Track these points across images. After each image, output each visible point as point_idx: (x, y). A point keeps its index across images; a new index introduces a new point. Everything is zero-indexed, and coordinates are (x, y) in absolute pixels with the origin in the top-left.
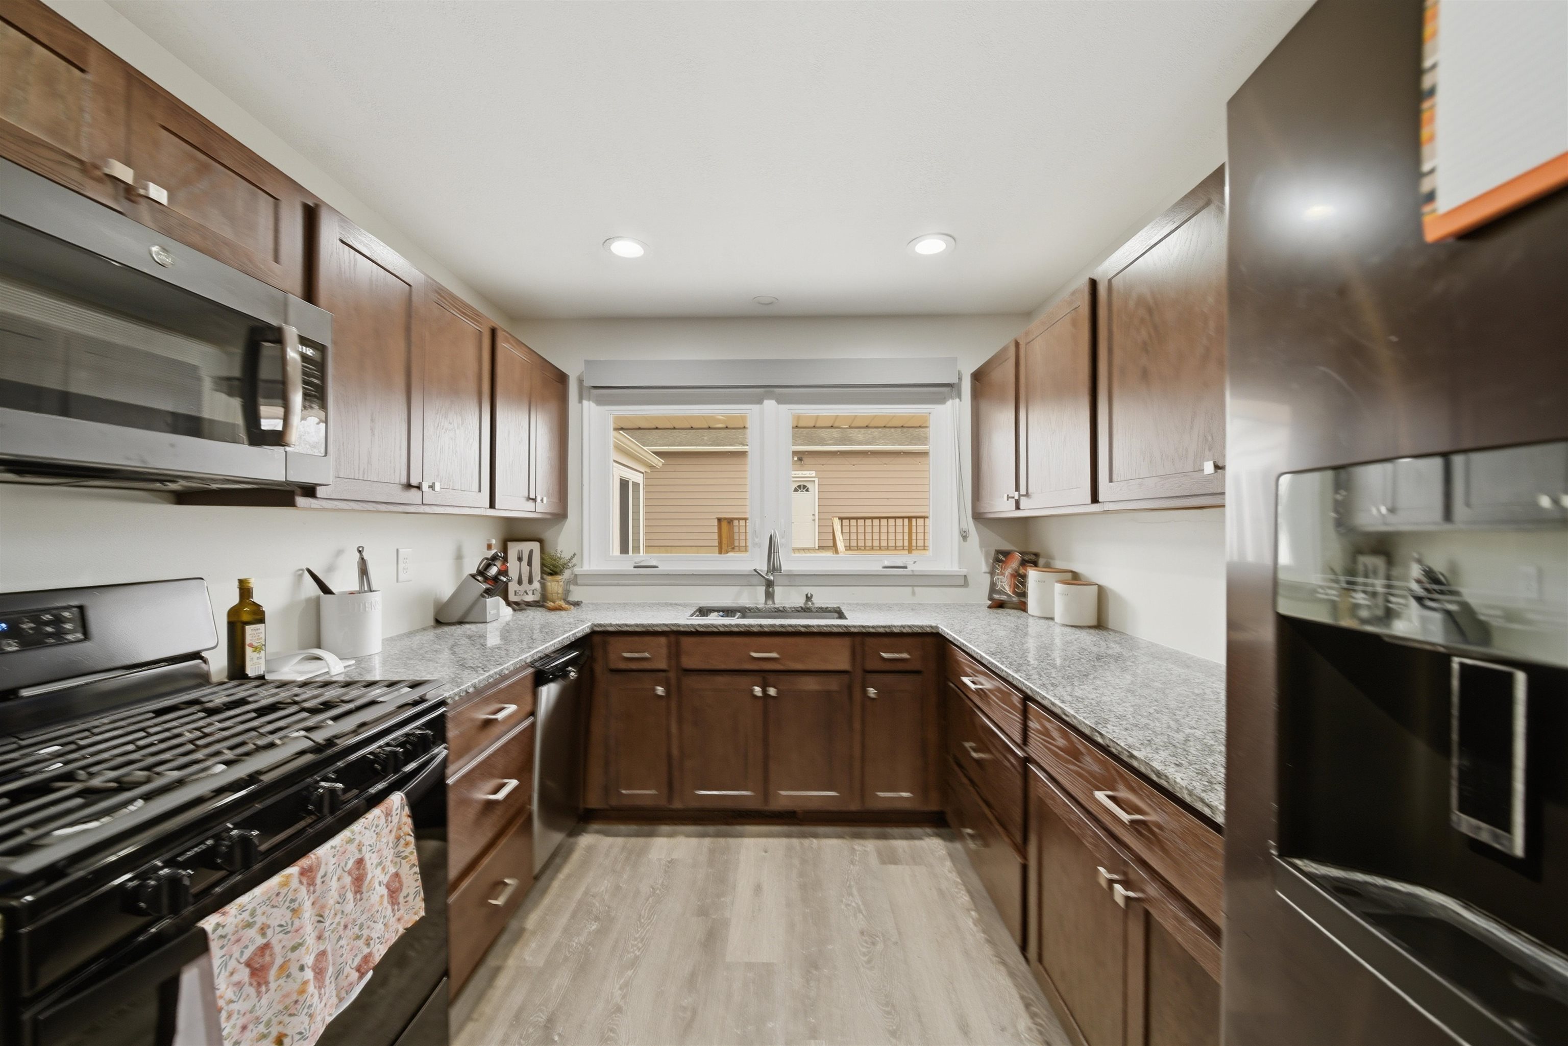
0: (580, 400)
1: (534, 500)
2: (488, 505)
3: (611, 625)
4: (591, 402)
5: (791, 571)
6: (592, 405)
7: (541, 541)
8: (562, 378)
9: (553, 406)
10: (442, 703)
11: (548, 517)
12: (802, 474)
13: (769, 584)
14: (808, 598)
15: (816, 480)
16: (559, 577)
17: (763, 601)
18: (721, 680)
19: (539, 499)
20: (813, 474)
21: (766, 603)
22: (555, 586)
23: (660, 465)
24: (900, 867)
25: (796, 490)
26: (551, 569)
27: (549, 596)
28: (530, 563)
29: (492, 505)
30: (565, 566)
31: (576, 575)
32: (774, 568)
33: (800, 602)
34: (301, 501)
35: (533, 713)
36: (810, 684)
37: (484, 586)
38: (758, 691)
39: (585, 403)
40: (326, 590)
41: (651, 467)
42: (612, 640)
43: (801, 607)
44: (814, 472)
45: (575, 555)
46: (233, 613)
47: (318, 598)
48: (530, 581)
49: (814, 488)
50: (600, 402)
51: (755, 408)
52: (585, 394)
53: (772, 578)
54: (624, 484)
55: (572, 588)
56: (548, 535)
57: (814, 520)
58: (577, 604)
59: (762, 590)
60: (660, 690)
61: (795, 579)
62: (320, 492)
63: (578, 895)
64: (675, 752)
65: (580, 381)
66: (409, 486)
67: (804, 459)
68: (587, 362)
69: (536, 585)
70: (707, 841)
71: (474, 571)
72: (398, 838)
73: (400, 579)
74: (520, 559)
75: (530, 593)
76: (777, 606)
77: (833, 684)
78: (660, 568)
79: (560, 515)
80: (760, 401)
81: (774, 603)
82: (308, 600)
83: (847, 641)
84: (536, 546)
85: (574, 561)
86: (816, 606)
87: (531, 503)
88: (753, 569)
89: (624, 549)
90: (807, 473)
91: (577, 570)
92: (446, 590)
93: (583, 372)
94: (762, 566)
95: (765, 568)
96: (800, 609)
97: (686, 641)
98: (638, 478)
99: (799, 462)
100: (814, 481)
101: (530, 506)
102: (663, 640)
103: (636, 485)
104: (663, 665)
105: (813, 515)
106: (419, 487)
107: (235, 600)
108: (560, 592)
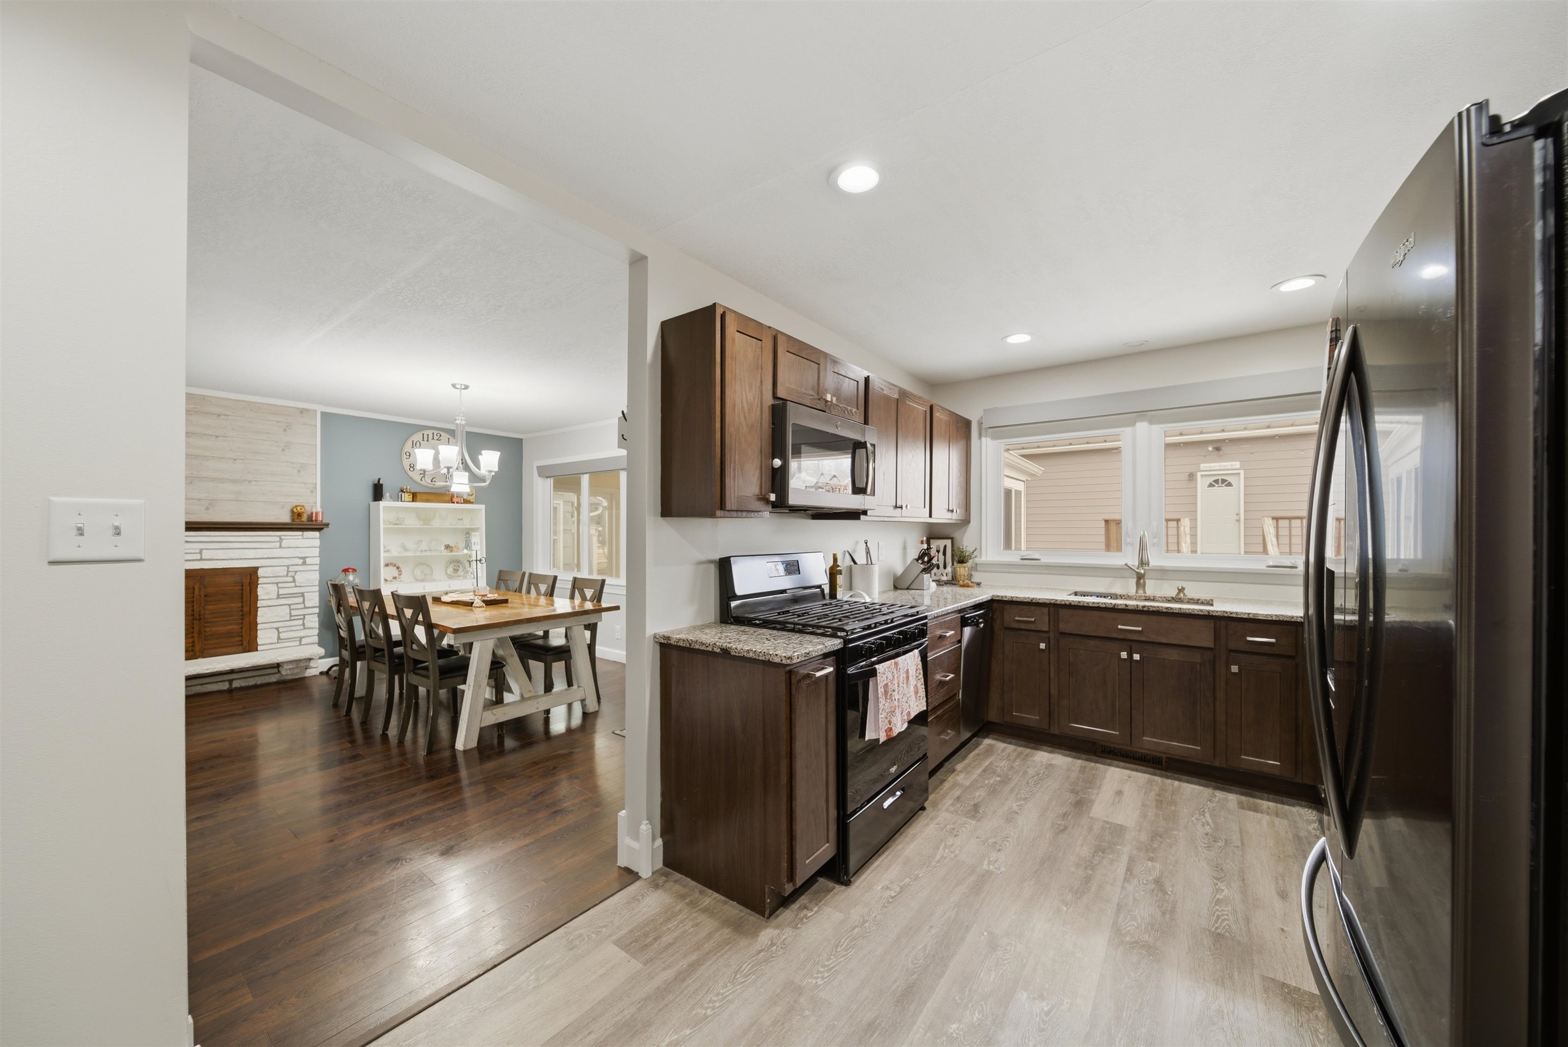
0: (980, 436)
1: (952, 511)
2: (928, 516)
3: (1006, 597)
4: (988, 438)
5: (1162, 566)
6: (989, 439)
7: (952, 539)
8: (967, 424)
9: (962, 443)
10: (925, 617)
11: (959, 522)
12: (1221, 466)
13: (1140, 577)
14: (1181, 590)
15: (1242, 472)
16: (964, 565)
17: (1134, 591)
18: (1092, 643)
19: (955, 511)
20: (1237, 464)
21: (1137, 592)
22: (962, 570)
23: (1041, 472)
24: (1259, 815)
25: (1211, 485)
26: (961, 559)
27: (958, 577)
28: (944, 554)
29: (930, 516)
30: (970, 557)
31: (976, 564)
32: (1143, 563)
33: (1173, 593)
34: (862, 517)
35: (960, 641)
36: (1174, 655)
37: (922, 566)
38: (1124, 655)
39: (983, 439)
40: (855, 563)
41: (1032, 475)
42: (1007, 607)
43: (1172, 598)
44: (1239, 463)
45: (976, 549)
46: (831, 569)
47: (851, 566)
48: (945, 567)
49: (1239, 483)
50: (995, 437)
51: (1128, 430)
52: (983, 433)
53: (1142, 572)
54: (1008, 493)
55: (973, 573)
56: (956, 535)
57: (1238, 521)
58: (979, 584)
59: (1133, 582)
60: (1043, 646)
61: (1164, 573)
62: (869, 513)
63: (987, 763)
64: (1054, 691)
65: (980, 424)
66: (896, 507)
67: (1222, 448)
68: (985, 410)
69: (949, 569)
70: (1079, 762)
71: (917, 557)
72: (917, 670)
73: (880, 559)
74: (938, 551)
75: (945, 575)
76: (1147, 595)
77: (1197, 658)
78: (1042, 561)
79: (966, 521)
80: (1133, 424)
81: (1145, 592)
82: (847, 567)
83: (1211, 624)
84: (948, 543)
85: (975, 553)
86: (1188, 597)
87: (950, 513)
88: (1124, 563)
89: (1008, 545)
90: (1228, 465)
91: (977, 560)
92: (899, 570)
93: (982, 417)
94: (1134, 562)
95: (1137, 564)
96: (1170, 599)
97: (1062, 612)
98: (1020, 486)
99: (1216, 453)
100: (1239, 474)
101: (949, 515)
102: (1046, 610)
103: (1018, 493)
104: (1045, 628)
105: (1237, 514)
106: (901, 507)
107: (831, 563)
108: (966, 575)
